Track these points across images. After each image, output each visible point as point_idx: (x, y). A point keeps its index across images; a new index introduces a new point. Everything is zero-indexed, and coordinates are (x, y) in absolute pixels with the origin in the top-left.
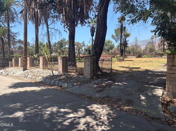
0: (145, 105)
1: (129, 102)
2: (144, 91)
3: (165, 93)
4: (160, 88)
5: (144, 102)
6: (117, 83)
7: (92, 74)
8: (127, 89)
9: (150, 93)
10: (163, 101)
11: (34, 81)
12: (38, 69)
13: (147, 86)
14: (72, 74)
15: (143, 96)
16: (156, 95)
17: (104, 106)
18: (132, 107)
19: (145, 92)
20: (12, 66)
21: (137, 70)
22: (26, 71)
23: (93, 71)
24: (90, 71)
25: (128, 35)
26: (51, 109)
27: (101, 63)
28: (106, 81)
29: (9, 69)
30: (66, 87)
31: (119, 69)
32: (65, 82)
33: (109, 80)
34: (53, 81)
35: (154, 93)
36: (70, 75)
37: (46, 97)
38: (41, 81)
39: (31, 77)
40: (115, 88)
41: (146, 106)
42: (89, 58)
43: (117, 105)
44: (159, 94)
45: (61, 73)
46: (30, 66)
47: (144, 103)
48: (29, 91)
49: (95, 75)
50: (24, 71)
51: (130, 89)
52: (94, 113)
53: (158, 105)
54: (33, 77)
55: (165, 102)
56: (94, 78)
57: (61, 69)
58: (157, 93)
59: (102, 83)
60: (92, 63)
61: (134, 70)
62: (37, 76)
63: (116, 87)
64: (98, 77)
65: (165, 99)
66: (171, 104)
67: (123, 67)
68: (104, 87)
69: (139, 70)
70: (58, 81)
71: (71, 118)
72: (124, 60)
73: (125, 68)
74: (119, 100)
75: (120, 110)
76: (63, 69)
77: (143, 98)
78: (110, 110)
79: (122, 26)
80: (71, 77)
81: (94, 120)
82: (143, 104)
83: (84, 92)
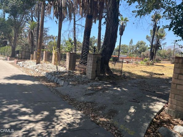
0: (128, 119)
1: (112, 114)
2: (139, 102)
3: (166, 108)
4: (163, 101)
5: (130, 116)
6: (116, 88)
7: (94, 75)
8: (121, 97)
9: (145, 105)
10: (157, 119)
11: (37, 76)
12: (50, 64)
13: (148, 96)
14: (77, 72)
15: (134, 108)
16: (152, 109)
17: (79, 112)
18: (109, 120)
19: (140, 104)
20: (33, 59)
21: (158, 76)
22: (39, 64)
23: (96, 71)
24: (92, 71)
25: (161, 37)
26: (14, 106)
27: (113, 64)
28: (106, 84)
29: (27, 62)
30: (62, 85)
31: (138, 73)
32: (63, 79)
33: (110, 83)
34: (54, 77)
35: (151, 107)
36: (74, 73)
37: (26, 92)
38: (44, 76)
39: (38, 71)
40: (108, 93)
41: (128, 121)
42: (93, 56)
43: (94, 114)
44: (157, 108)
45: (68, 70)
46: (45, 61)
47: (128, 117)
48: (18, 84)
49: (98, 76)
50: (37, 64)
51: (125, 97)
52: (55, 119)
53: (145, 124)
54: (40, 71)
55: (159, 121)
56: (96, 79)
57: (68, 66)
58: (154, 107)
59: (99, 85)
60: (96, 63)
61: (155, 76)
62: (43, 71)
63: (111, 92)
64: (101, 79)
65: (161, 117)
66: (164, 126)
67: (144, 72)
68: (97, 91)
69: (161, 77)
70: (57, 78)
71: (21, 120)
72: (153, 65)
73: (145, 73)
74: (102, 108)
75: (93, 121)
76: (69, 66)
77: (132, 110)
78: (79, 119)
79: (155, 25)
80: (72, 76)
81: (43, 128)
82: (126, 118)
83: (72, 93)
